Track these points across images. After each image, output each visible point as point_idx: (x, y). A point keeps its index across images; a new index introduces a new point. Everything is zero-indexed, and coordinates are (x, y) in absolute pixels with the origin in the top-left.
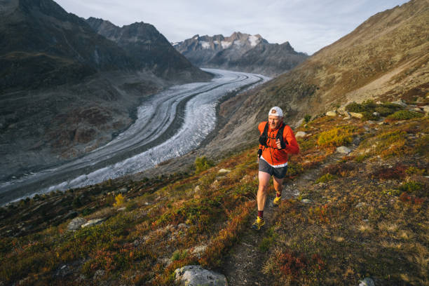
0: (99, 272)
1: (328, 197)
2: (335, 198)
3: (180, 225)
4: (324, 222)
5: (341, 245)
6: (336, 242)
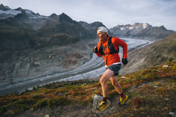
0: (70, 96)
1: (169, 86)
2: (172, 87)
3: (99, 88)
4: (161, 94)
5: (167, 101)
6: (165, 100)
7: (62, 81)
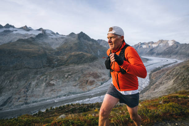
7: (77, 104)
